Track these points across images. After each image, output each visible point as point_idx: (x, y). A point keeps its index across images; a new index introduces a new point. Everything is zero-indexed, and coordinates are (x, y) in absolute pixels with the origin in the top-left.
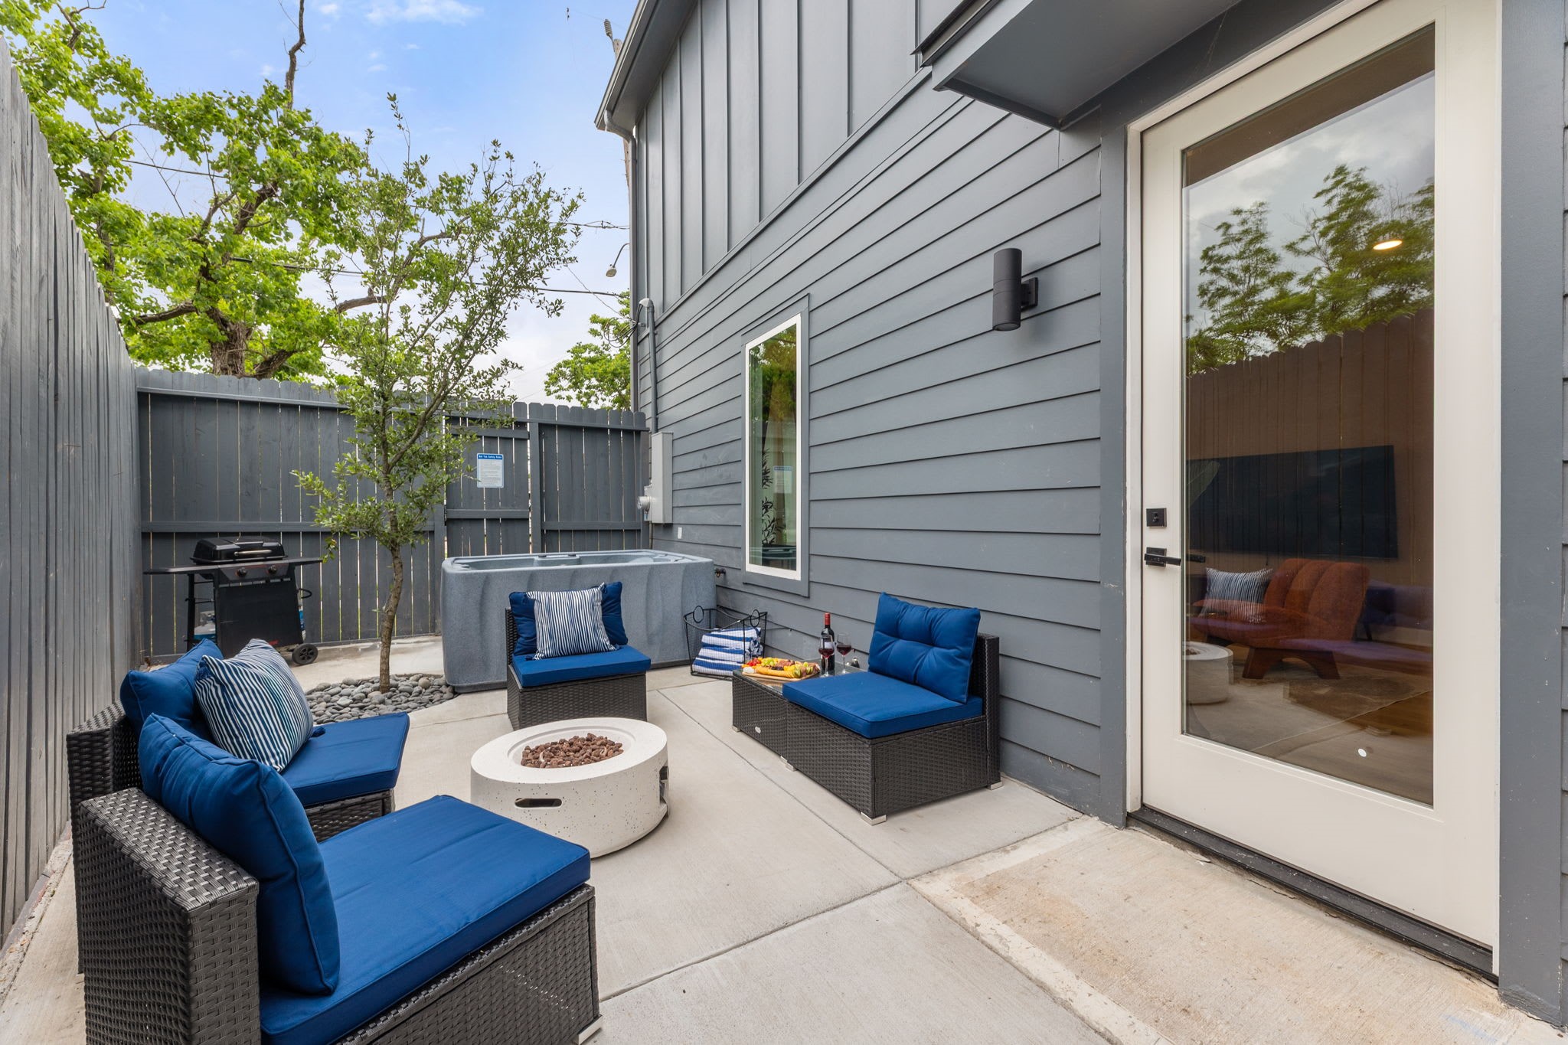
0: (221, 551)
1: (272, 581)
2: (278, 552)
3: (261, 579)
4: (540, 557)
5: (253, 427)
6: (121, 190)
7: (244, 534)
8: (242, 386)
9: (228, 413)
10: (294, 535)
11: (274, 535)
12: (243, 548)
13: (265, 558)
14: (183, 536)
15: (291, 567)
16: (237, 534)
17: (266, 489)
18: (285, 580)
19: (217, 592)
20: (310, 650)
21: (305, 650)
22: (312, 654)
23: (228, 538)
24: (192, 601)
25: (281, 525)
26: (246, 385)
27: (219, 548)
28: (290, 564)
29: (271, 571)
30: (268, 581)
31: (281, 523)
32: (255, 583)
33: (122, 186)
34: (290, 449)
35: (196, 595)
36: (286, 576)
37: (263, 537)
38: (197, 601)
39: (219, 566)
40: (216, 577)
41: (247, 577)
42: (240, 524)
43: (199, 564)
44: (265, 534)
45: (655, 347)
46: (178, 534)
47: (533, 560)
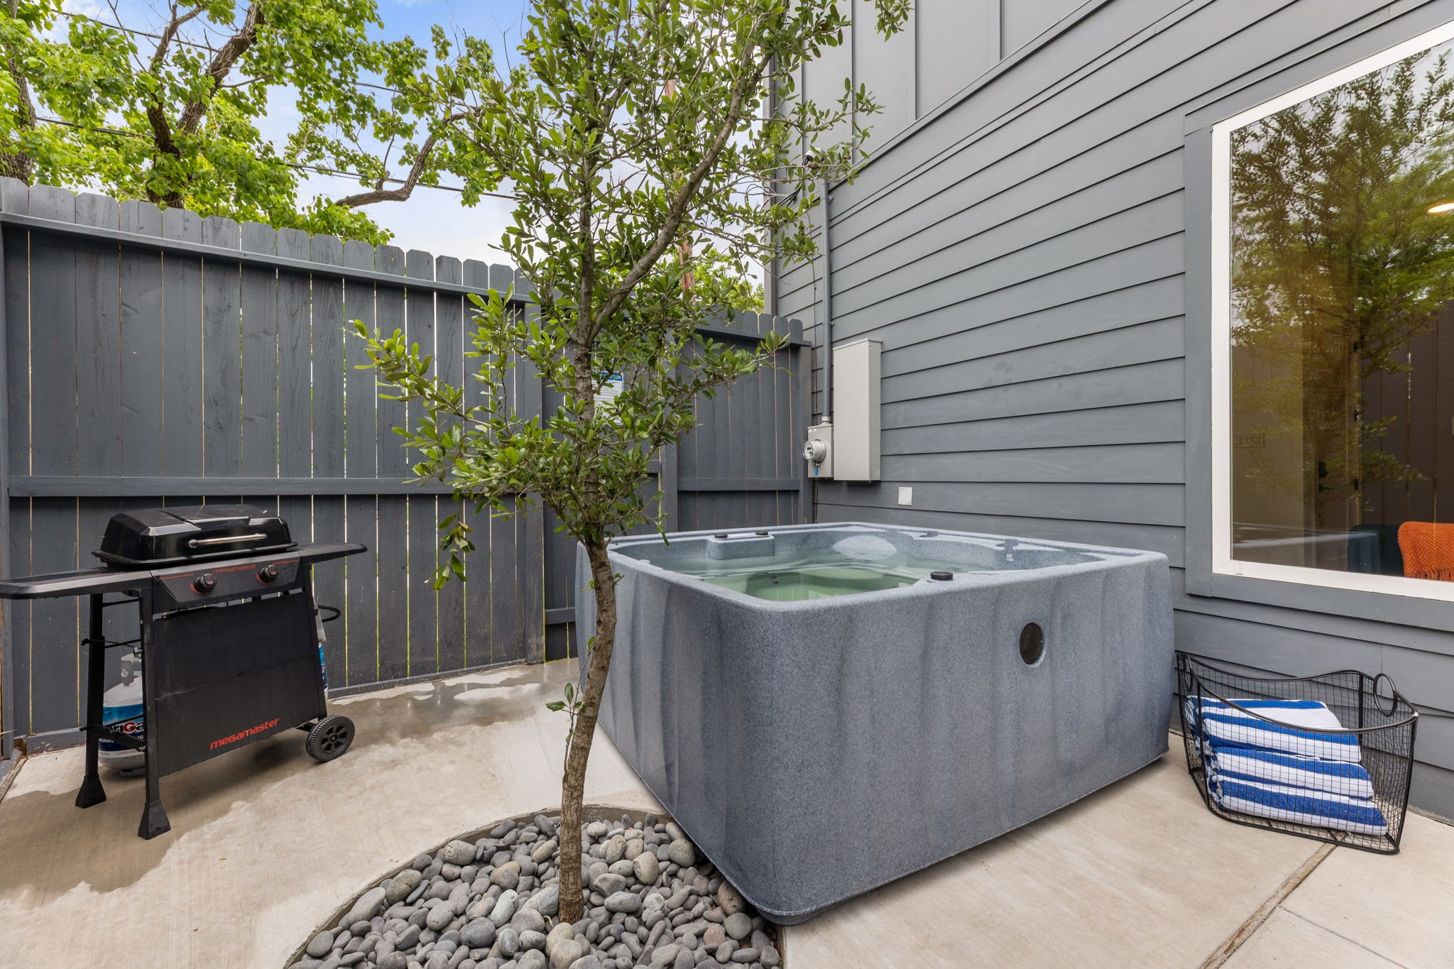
0: (160, 539)
1: (264, 597)
2: (278, 535)
3: (240, 596)
4: (717, 536)
5: (229, 306)
6: (48, 26)
7: (212, 499)
8: (209, 232)
9: (183, 277)
10: (300, 500)
11: (268, 500)
12: (208, 531)
13: (253, 550)
14: (92, 503)
15: (305, 563)
16: (196, 500)
17: (251, 419)
18: (292, 592)
19: (148, 630)
20: (339, 728)
21: (331, 731)
22: (344, 735)
23: (176, 510)
24: (97, 646)
25: (278, 483)
26: (216, 230)
27: (153, 531)
28: (302, 559)
29: (264, 577)
30: (256, 599)
31: (277, 481)
32: (232, 603)
33: (49, 19)
34: (294, 349)
35: (106, 632)
36: (295, 586)
37: (248, 507)
38: (106, 644)
39: (155, 573)
40: (152, 595)
41: (217, 592)
42: (203, 482)
43: (114, 567)
44: (249, 499)
45: (830, 220)
46: (83, 499)
47: (705, 542)
